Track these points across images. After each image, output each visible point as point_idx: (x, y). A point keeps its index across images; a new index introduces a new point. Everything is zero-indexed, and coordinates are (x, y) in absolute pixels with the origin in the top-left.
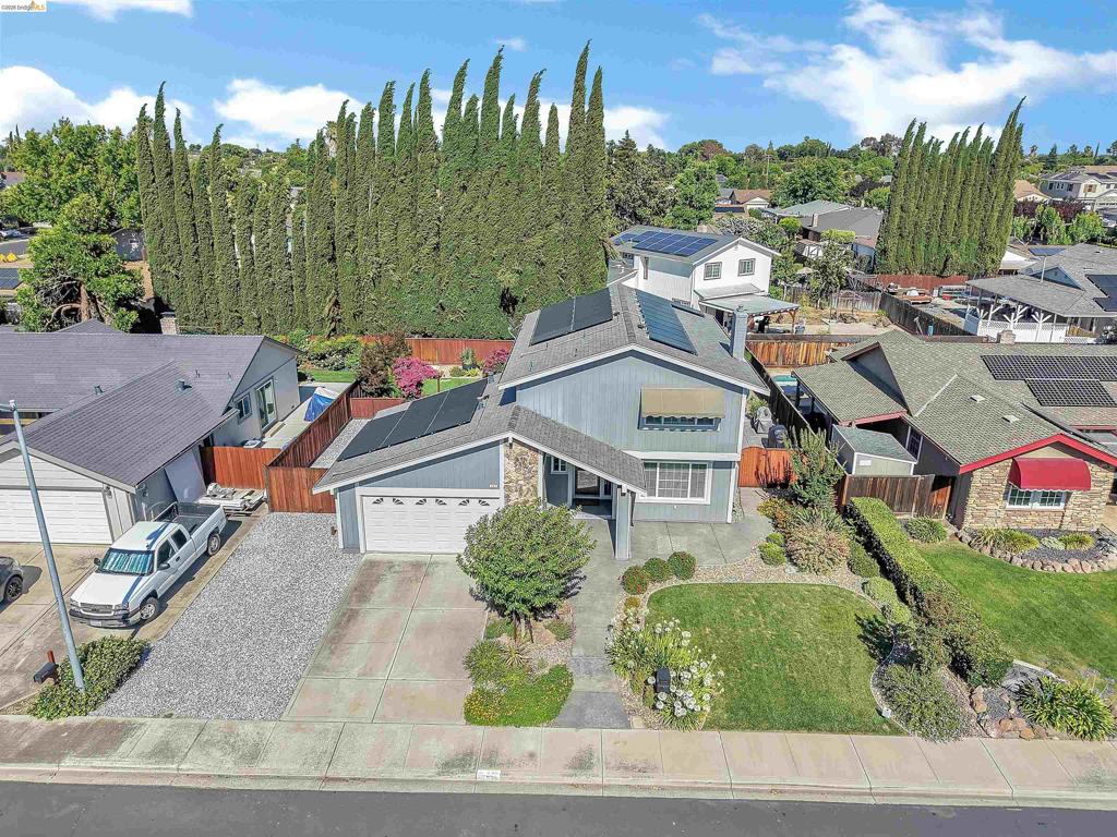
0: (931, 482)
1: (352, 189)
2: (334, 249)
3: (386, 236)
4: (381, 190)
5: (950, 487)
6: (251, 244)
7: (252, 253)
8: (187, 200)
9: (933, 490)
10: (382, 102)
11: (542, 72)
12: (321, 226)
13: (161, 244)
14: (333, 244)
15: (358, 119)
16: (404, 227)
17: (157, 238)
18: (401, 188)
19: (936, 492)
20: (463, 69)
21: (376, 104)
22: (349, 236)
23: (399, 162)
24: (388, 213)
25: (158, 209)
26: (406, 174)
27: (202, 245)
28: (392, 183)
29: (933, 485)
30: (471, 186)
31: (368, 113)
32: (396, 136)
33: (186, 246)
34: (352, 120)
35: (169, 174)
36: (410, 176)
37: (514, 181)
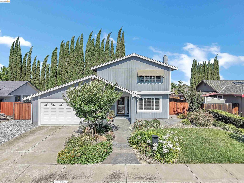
0: (231, 106)
1: (62, 60)
2: (57, 74)
3: (70, 70)
4: (69, 60)
5: (238, 107)
6: (35, 73)
7: (35, 76)
8: (20, 62)
9: (232, 108)
10: (72, 40)
11: (110, 33)
12: (54, 69)
13: (12, 74)
14: (57, 73)
15: (65, 44)
16: (75, 68)
17: (11, 72)
18: (75, 59)
19: (233, 109)
20: (92, 33)
21: (70, 41)
22: (61, 71)
23: (75, 53)
24: (71, 65)
25: (13, 65)
26: (76, 56)
27: (23, 74)
28: (73, 58)
29: (232, 106)
30: (92, 59)
31: (68, 43)
32: (74, 48)
33: (18, 74)
34: (64, 44)
35: (17, 57)
36: (77, 56)
37: (103, 57)
